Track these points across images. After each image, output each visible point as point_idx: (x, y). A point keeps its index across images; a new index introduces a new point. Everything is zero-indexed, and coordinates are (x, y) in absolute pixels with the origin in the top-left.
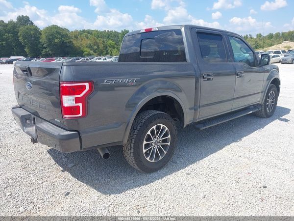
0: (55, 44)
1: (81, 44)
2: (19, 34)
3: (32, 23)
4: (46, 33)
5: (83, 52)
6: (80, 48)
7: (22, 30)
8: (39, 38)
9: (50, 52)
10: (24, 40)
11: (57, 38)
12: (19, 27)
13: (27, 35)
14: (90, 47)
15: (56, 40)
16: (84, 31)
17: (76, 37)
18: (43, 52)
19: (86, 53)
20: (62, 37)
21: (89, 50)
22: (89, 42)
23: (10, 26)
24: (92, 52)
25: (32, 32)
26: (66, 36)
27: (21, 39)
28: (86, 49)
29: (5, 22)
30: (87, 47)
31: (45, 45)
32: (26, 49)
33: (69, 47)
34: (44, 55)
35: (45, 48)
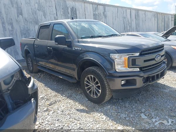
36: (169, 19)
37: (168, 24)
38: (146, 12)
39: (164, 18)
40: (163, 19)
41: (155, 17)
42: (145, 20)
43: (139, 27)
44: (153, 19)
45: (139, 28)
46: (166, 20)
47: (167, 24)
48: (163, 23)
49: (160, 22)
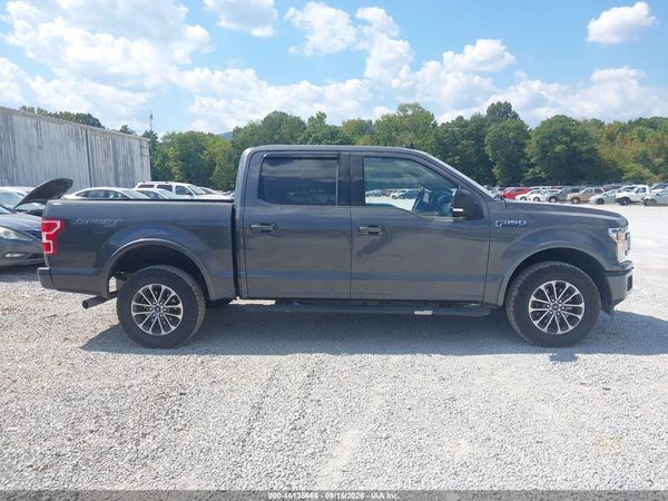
0: (556, 157)
1: (619, 155)
2: (486, 140)
3: (516, 116)
4: (539, 133)
5: (621, 172)
6: (615, 164)
7: (492, 130)
8: (523, 145)
9: (543, 175)
10: (494, 151)
11: (560, 143)
12: (489, 126)
13: (500, 142)
14: (644, 160)
15: (558, 148)
16: (639, 122)
17: (611, 138)
18: (528, 175)
19: (630, 175)
20: (572, 140)
21: (638, 167)
22: (642, 148)
23: (472, 126)
24: (646, 172)
25: (511, 135)
26: (584, 137)
27: (488, 149)
28: (632, 165)
29: (465, 118)
30: (636, 160)
31: (532, 160)
32: (495, 170)
33: (590, 161)
34: (529, 181)
35: (532, 166)
36: (130, 150)
37: (130, 164)
38: (42, 123)
39: (114, 145)
40: (109, 148)
41: (78, 139)
42: (41, 147)
43: (16, 166)
44: (72, 145)
45: (15, 169)
46: (122, 152)
47: (125, 163)
48: (111, 162)
49: (99, 156)
